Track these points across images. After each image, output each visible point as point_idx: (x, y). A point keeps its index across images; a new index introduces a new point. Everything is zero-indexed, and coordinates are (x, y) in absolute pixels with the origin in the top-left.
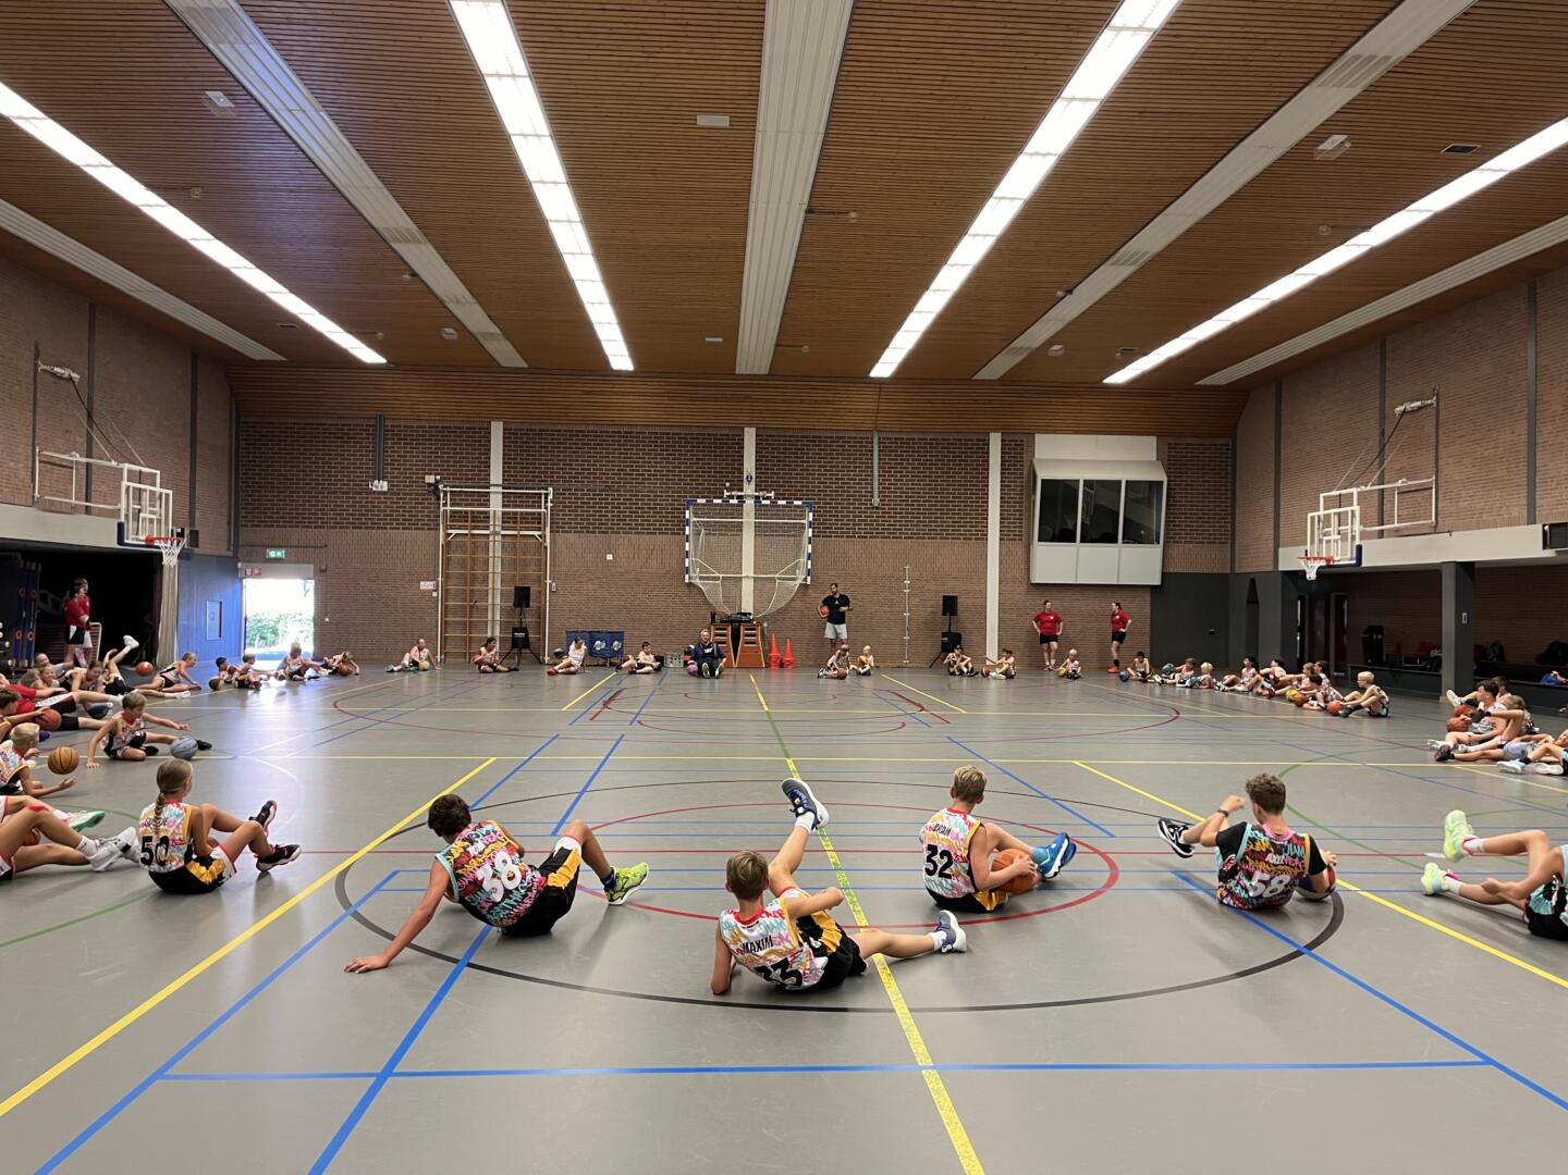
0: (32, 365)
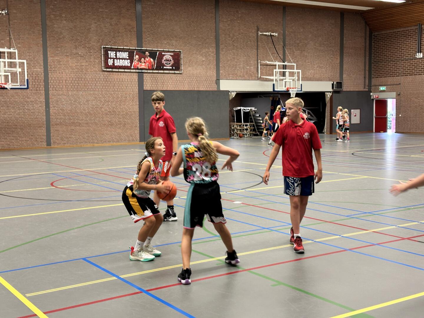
0: (256, 34)
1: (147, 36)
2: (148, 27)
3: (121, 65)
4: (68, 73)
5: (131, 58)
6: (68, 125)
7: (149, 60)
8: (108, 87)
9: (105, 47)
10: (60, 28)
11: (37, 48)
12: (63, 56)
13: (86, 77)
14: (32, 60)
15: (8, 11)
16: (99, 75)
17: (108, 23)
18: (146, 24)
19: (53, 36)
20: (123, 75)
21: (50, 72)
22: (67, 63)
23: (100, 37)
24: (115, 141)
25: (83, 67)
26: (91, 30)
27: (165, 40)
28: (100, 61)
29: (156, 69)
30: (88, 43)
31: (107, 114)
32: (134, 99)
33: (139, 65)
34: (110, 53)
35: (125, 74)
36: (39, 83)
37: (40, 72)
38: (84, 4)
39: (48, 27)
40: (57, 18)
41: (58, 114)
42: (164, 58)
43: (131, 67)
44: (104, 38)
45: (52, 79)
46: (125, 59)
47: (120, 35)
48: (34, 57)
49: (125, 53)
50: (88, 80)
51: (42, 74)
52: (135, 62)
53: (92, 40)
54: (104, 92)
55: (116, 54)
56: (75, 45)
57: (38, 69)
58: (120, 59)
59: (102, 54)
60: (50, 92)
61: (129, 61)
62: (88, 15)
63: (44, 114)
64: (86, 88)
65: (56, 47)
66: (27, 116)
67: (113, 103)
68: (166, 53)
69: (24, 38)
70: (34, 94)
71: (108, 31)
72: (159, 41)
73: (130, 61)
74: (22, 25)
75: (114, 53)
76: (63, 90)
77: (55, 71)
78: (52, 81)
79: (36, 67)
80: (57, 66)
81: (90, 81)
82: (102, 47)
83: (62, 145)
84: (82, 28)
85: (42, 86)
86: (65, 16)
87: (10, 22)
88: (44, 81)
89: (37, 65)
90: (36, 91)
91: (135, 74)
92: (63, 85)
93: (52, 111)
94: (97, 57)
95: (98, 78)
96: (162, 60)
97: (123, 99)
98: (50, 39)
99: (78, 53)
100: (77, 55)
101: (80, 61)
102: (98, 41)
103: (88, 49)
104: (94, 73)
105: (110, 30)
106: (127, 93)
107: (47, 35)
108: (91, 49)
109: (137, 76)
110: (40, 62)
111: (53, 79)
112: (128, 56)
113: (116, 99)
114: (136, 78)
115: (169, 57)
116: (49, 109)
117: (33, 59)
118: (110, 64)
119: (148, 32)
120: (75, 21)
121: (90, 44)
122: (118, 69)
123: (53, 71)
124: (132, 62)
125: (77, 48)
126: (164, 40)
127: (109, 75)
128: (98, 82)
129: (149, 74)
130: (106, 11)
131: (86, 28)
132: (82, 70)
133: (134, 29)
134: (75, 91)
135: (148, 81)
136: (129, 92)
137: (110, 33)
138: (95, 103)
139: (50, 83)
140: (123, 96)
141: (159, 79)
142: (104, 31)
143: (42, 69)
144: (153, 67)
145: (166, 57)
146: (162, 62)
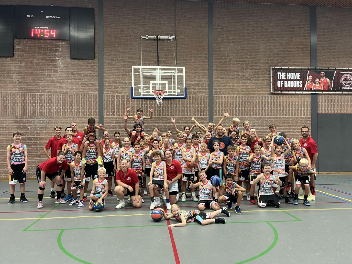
1: (323, 54)
3: (291, 87)
4: (234, 97)
5: (303, 79)
7: (324, 80)
8: (276, 111)
9: (274, 68)
10: (227, 51)
11: (202, 72)
12: (229, 79)
13: (252, 101)
14: (197, 85)
15: (175, 37)
16: (267, 98)
17: (278, 43)
18: (322, 42)
19: (219, 60)
20: (294, 98)
21: (215, 96)
22: (232, 87)
23: (269, 58)
25: (249, 90)
26: (260, 51)
27: (344, 58)
28: (268, 83)
29: (333, 90)
30: (256, 65)
32: (306, 124)
33: (313, 86)
34: (280, 74)
35: (295, 96)
36: (203, 108)
37: (205, 96)
38: (253, 25)
39: (215, 50)
40: (224, 41)
42: (343, 77)
43: (304, 88)
44: (273, 59)
45: (216, 103)
46: (296, 80)
47: (291, 55)
48: (199, 82)
49: (297, 73)
50: (255, 103)
51: (206, 98)
52: (308, 83)
53: (260, 62)
54: (272, 116)
55: (286, 75)
56: (242, 68)
57: (203, 94)
58: (290, 80)
59: (271, 75)
60: (214, 116)
62: (256, 36)
64: (252, 112)
65: (222, 71)
67: (282, 128)
68: (345, 72)
69: (190, 62)
70: (198, 119)
71: (278, 52)
72: (337, 60)
73: (302, 82)
74: (189, 50)
75: (284, 74)
77: (220, 95)
78: (217, 105)
79: (201, 91)
80: (222, 90)
81: (257, 105)
82: (271, 68)
84: (250, 50)
85: (207, 111)
86: (233, 38)
87: (178, 47)
88: (208, 105)
89: (202, 90)
90: (200, 116)
91: (308, 96)
94: (265, 79)
95: (266, 102)
96: (341, 80)
97: (293, 124)
98: (216, 63)
99: (245, 76)
100: (244, 78)
101: (246, 84)
102: (266, 62)
103: (256, 71)
104: (261, 96)
105: (281, 50)
106: (298, 117)
107: (214, 59)
108: (259, 71)
109: (310, 98)
110: (205, 87)
111: (218, 103)
112: (300, 77)
113: (285, 124)
114: (309, 100)
115: (349, 77)
117: (199, 83)
118: (279, 86)
119: (324, 50)
120: (243, 42)
121: (259, 65)
122: (288, 91)
123: (218, 95)
124: (304, 84)
125: (244, 71)
126: (342, 58)
127: (278, 98)
128: (266, 105)
129: (325, 96)
130: (277, 30)
131: (254, 50)
132: (249, 93)
133: (307, 48)
134: (240, 115)
135: (323, 103)
136: (300, 116)
137: (280, 53)
138: (261, 128)
139: (215, 108)
140: (293, 121)
141: (336, 101)
142: (273, 51)
143: (207, 93)
144: (329, 88)
145: (345, 77)
146: (340, 82)
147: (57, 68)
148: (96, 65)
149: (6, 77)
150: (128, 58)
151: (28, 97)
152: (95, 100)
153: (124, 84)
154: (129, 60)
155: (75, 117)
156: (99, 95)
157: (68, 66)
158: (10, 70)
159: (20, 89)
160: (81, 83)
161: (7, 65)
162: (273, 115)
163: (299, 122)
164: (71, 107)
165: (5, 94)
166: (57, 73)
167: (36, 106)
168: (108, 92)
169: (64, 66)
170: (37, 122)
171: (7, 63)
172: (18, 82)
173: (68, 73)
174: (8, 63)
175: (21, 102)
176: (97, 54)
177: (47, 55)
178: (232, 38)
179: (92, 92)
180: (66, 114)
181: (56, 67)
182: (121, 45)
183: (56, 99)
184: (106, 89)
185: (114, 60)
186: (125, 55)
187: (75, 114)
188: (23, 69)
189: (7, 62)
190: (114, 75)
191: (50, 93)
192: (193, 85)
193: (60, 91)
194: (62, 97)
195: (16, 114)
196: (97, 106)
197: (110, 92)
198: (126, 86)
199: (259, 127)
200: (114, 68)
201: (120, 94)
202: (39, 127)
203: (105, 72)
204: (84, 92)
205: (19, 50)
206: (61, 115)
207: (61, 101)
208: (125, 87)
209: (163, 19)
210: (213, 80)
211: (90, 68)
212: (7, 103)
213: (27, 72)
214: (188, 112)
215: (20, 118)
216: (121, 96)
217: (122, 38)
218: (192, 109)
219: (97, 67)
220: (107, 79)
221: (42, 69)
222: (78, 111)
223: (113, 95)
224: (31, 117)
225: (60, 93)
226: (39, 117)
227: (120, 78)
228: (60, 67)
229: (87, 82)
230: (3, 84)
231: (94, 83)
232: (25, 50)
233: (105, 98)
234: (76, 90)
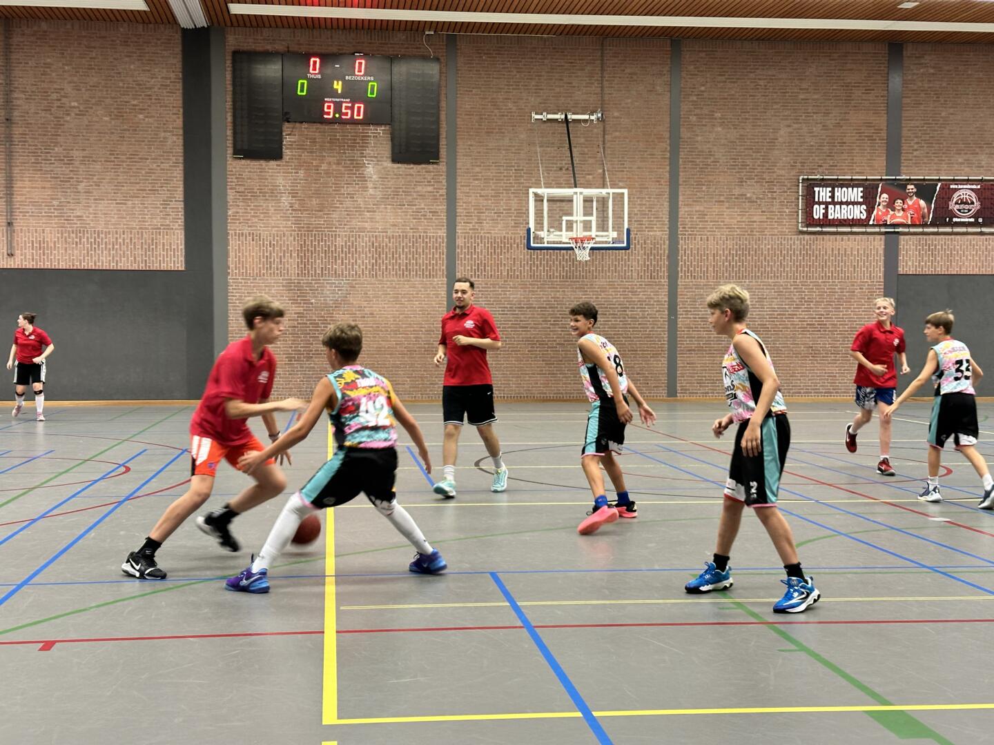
1: (913, 147)
2: (918, 127)
3: (842, 218)
4: (721, 240)
5: (869, 201)
6: (714, 354)
7: (914, 204)
8: (810, 269)
9: (808, 179)
10: (709, 142)
11: (657, 188)
12: (712, 202)
13: (759, 247)
14: (645, 214)
15: (602, 115)
16: (790, 242)
17: (817, 123)
18: (912, 120)
19: (692, 162)
20: (849, 241)
21: (682, 238)
22: (719, 218)
23: (798, 156)
24: (822, 392)
25: (753, 225)
26: (778, 143)
27: (960, 154)
28: (794, 210)
29: (933, 224)
30: (769, 173)
31: (804, 330)
33: (889, 216)
34: (819, 192)
35: (852, 237)
36: (658, 262)
37: (661, 237)
38: (765, 86)
39: (683, 142)
40: (704, 120)
41: (695, 328)
42: (955, 197)
43: (869, 220)
44: (806, 159)
45: (685, 253)
46: (854, 203)
47: (845, 150)
48: (650, 208)
49: (855, 189)
50: (764, 252)
51: (664, 241)
52: (878, 210)
53: (778, 165)
54: (800, 279)
55: (833, 192)
56: (739, 178)
57: (658, 233)
58: (841, 203)
59: (800, 194)
60: (679, 280)
61: (864, 207)
62: (772, 109)
63: (664, 328)
64: (759, 270)
65: (697, 185)
66: (629, 331)
67: (821, 305)
68: (961, 184)
69: (631, 168)
70: (645, 285)
71: (816, 143)
72: (943, 159)
74: (630, 141)
75: (828, 192)
76: (707, 276)
77: (693, 235)
78: (685, 256)
79: (652, 228)
80: (697, 225)
81: (769, 256)
82: (801, 178)
83: (699, 396)
84: (756, 140)
85: (664, 269)
86: (722, 115)
87: (606, 136)
88: (668, 257)
89: (656, 225)
90: (651, 278)
91: (878, 237)
92: (707, 265)
93: (681, 321)
94: (787, 202)
95: (788, 249)
96: (950, 203)
97: (844, 296)
98: (685, 168)
99: (745, 195)
100: (742, 198)
101: (748, 212)
102: (791, 166)
103: (768, 185)
104: (778, 238)
105: (823, 139)
106: (855, 282)
107: (681, 160)
108: (776, 186)
109: (883, 243)
110: (662, 218)
111: (687, 252)
112: (861, 197)
113: (828, 295)
114: (880, 245)
115: (969, 195)
116: (676, 318)
117: (649, 211)
118: (816, 217)
119: (916, 137)
120: (743, 124)
121: (773, 172)
122: (837, 226)
123: (690, 235)
124: (871, 210)
125: (744, 184)
126: (956, 154)
127: (814, 242)
128: (788, 256)
129: (915, 237)
130: (816, 97)
131: (766, 139)
132: (753, 231)
133: (880, 133)
134: (733, 277)
135: (911, 253)
136: (861, 279)
137: (821, 146)
138: (777, 305)
139: (682, 261)
140: (846, 289)
141: (940, 247)
142: (807, 142)
143: (665, 231)
144: (923, 219)
145: (960, 195)
146: (948, 207)
147: (366, 181)
148: (442, 175)
149: (267, 200)
150: (506, 160)
151: (312, 240)
152: (440, 245)
153: (496, 213)
154: (507, 163)
155: (400, 281)
156: (447, 236)
157: (387, 178)
158: (276, 186)
159: (295, 224)
160: (413, 212)
161: (269, 176)
162: (803, 276)
163: (859, 292)
164: (393, 259)
165: (267, 234)
166: (366, 191)
167: (325, 258)
168: (464, 229)
169: (380, 178)
170: (329, 290)
171: (270, 171)
172: (292, 210)
173: (387, 191)
174: (272, 172)
175: (298, 250)
176: (443, 152)
177: (347, 155)
178: (719, 115)
179: (433, 229)
180: (383, 273)
181: (363, 178)
182: (492, 133)
183: (364, 244)
184: (461, 223)
185: (478, 164)
186: (501, 153)
187: (400, 275)
188: (300, 183)
189: (269, 169)
190: (478, 195)
191: (353, 231)
192: (637, 214)
193: (372, 229)
194: (376, 239)
195: (288, 274)
196: (443, 258)
197: (470, 229)
198: (500, 216)
199: (772, 302)
200: (477, 179)
201: (488, 233)
202: (331, 300)
203: (460, 189)
204: (418, 229)
205: (292, 145)
206: (373, 277)
207: (373, 248)
208: (499, 218)
209: (577, 77)
210: (678, 205)
211: (430, 182)
212: (270, 251)
213: (308, 190)
214: (625, 270)
215: (296, 281)
216: (491, 239)
217: (493, 119)
218: (635, 265)
219: (444, 179)
220: (464, 203)
221: (336, 184)
222: (407, 269)
223: (475, 237)
224: (316, 280)
225: (371, 232)
226: (331, 280)
227: (490, 202)
228: (373, 180)
229: (424, 209)
230: (262, 213)
231: (437, 212)
232: (304, 145)
233: (460, 242)
234: (403, 225)
